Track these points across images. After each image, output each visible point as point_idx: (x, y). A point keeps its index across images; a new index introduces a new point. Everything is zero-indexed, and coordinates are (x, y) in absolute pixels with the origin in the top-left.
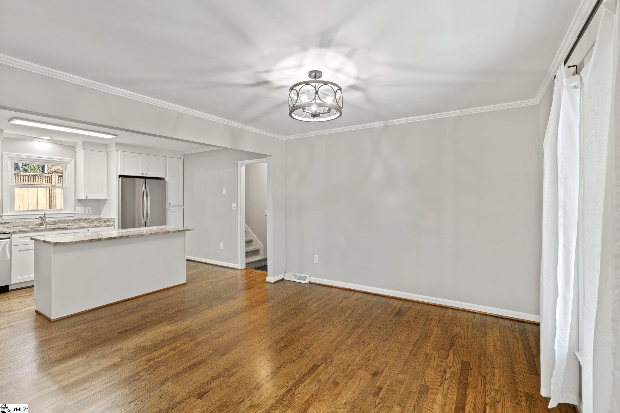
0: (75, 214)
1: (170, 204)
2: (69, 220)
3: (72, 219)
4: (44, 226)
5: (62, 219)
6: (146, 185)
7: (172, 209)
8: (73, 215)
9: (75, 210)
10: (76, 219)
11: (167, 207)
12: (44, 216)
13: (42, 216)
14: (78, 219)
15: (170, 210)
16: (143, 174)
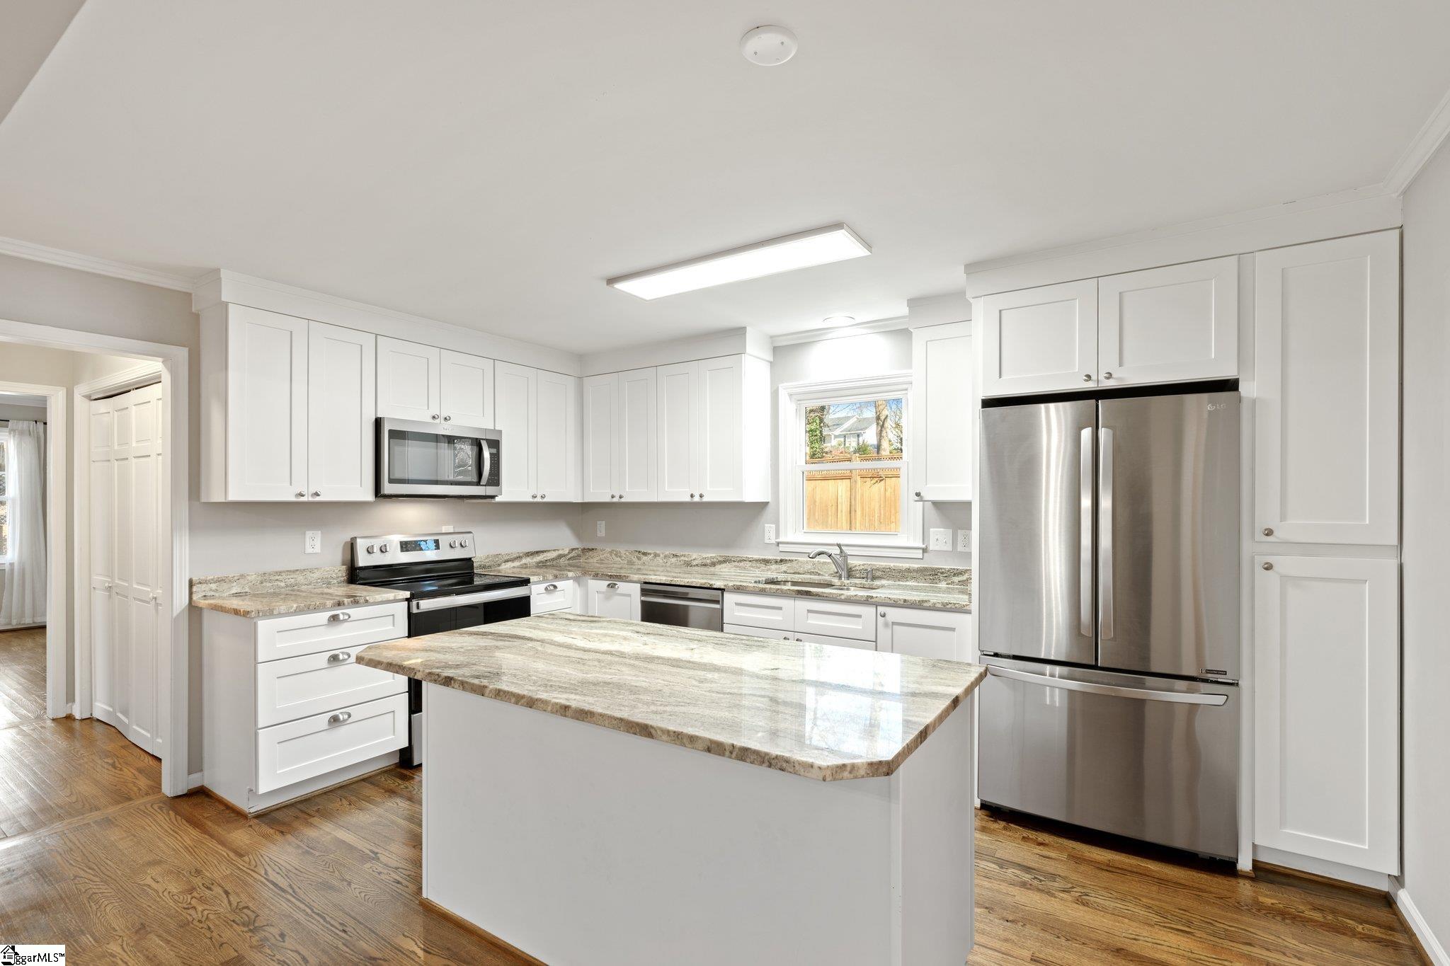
0: (925, 550)
1: (1269, 533)
2: (909, 570)
3: (916, 566)
4: (843, 579)
5: (892, 565)
6: (1102, 432)
7: (1285, 564)
8: (919, 554)
9: (925, 537)
10: (925, 569)
11: (1247, 547)
12: (841, 549)
13: (835, 551)
14: (933, 569)
15: (1268, 567)
16: (1089, 377)
